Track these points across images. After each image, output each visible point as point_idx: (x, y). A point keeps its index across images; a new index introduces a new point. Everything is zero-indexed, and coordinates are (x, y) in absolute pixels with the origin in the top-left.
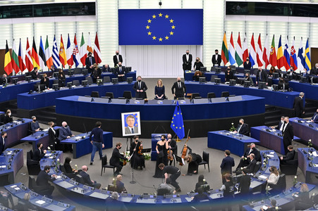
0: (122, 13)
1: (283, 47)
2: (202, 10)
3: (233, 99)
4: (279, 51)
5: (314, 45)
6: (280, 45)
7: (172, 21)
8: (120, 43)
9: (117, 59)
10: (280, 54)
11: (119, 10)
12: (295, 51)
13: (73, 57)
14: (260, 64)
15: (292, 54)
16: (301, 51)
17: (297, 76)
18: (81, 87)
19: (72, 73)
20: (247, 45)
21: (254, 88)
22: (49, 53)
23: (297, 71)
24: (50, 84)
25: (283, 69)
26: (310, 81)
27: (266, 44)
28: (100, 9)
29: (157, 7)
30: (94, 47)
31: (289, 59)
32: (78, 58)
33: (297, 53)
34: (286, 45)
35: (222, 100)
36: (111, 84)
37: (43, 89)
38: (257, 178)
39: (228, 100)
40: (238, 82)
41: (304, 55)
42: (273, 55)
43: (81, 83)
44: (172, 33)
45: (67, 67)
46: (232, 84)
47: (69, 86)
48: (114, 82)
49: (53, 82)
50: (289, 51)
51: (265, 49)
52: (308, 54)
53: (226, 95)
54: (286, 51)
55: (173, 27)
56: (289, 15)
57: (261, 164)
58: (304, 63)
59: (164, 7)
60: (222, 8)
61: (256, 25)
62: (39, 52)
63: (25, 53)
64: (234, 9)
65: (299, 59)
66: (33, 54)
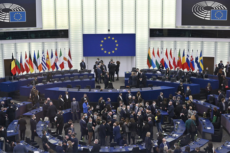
1: (186, 57)
2: (135, 34)
3: (155, 88)
4: (183, 59)
5: (204, 55)
6: (184, 55)
7: (116, 41)
8: (84, 56)
10: (184, 61)
11: (83, 35)
12: (193, 59)
13: (55, 64)
14: (171, 68)
15: (191, 60)
16: (197, 59)
18: (60, 82)
19: (55, 74)
20: (163, 56)
21: (168, 82)
22: (39, 61)
23: (195, 71)
24: (40, 81)
25: (186, 70)
26: (203, 77)
27: (175, 55)
30: (68, 57)
31: (190, 64)
32: (58, 64)
33: (194, 60)
34: (188, 55)
35: (149, 89)
36: (79, 80)
38: (172, 136)
39: (152, 89)
40: (158, 78)
41: (199, 61)
42: (179, 62)
43: (60, 80)
44: (116, 49)
45: (51, 70)
46: (154, 79)
47: (53, 81)
48: (81, 79)
49: (42, 79)
50: (189, 59)
51: (174, 58)
52: (201, 60)
53: (151, 86)
54: (187, 59)
55: (117, 45)
56: (189, 37)
57: (174, 128)
58: (199, 66)
59: (111, 32)
60: (146, 34)
61: (169, 43)
62: (33, 61)
63: (24, 61)
64: (155, 33)
65: (196, 65)
66: (30, 62)
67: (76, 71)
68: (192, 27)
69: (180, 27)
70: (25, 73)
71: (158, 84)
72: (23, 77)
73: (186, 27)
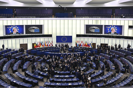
0: (57, 37)
1: (87, 43)
2: (72, 36)
5: (93, 42)
7: (66, 38)
8: (57, 42)
9: (56, 45)
10: (87, 44)
11: (57, 36)
13: (48, 45)
14: (83, 46)
16: (91, 44)
17: (90, 48)
18: (49, 50)
19: (48, 48)
20: (80, 43)
22: (43, 44)
23: (90, 47)
24: (43, 50)
25: (87, 47)
26: (92, 49)
27: (84, 42)
28: (53, 36)
29: (64, 35)
30: (52, 43)
31: (88, 45)
32: (49, 45)
36: (55, 50)
37: (42, 51)
38: (83, 68)
42: (85, 44)
44: (66, 40)
45: (46, 47)
46: (78, 50)
47: (47, 50)
49: (44, 49)
53: (77, 52)
56: (88, 37)
58: (91, 46)
59: (65, 35)
60: (75, 36)
61: (82, 39)
62: (41, 44)
63: (38, 44)
64: (78, 36)
65: (90, 45)
66: (40, 44)
67: (54, 47)
68: (89, 34)
69: (85, 34)
70: (38, 47)
71: (79, 51)
72: (38, 49)
73: (87, 34)
